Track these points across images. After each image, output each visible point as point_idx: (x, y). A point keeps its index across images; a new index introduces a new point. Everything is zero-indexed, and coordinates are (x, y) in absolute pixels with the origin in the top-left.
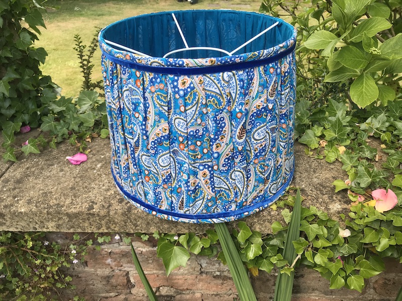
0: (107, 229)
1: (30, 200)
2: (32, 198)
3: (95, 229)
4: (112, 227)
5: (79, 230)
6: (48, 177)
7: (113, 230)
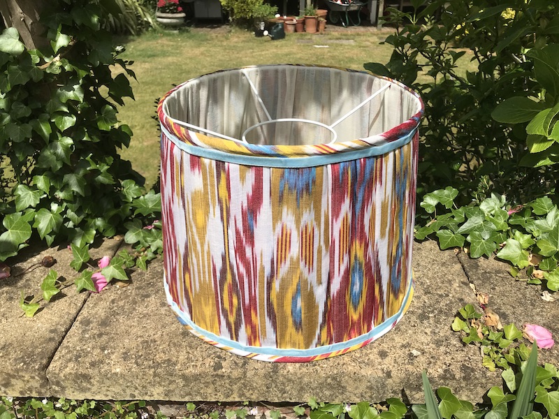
0: (240, 397)
1: (126, 353)
2: (129, 350)
3: (222, 396)
4: (248, 395)
5: (198, 399)
6: (145, 316)
7: (248, 398)
